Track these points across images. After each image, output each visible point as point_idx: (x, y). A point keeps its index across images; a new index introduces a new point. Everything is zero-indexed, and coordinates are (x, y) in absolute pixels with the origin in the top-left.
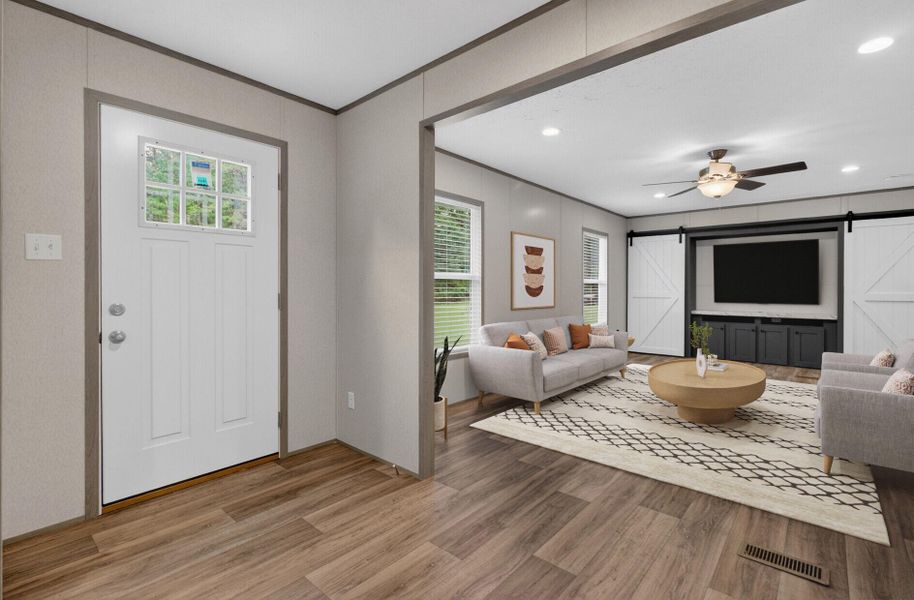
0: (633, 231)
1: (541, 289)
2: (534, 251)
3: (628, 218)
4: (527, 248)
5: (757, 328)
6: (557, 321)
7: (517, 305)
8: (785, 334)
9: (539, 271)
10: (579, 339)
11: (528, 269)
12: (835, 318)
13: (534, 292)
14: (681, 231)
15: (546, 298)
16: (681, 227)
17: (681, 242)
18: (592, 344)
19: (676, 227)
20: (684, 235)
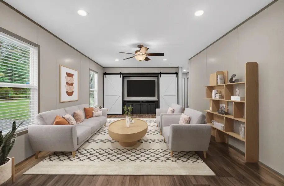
0: (105, 72)
1: (72, 92)
2: (70, 75)
3: (104, 68)
4: (67, 73)
5: (141, 104)
6: (79, 107)
7: (62, 100)
8: (147, 105)
9: (72, 84)
10: (88, 114)
11: (67, 83)
12: (158, 100)
13: (70, 94)
14: (121, 74)
15: (74, 97)
16: (121, 72)
17: (121, 77)
18: (94, 115)
19: (119, 72)
20: (121, 75)
